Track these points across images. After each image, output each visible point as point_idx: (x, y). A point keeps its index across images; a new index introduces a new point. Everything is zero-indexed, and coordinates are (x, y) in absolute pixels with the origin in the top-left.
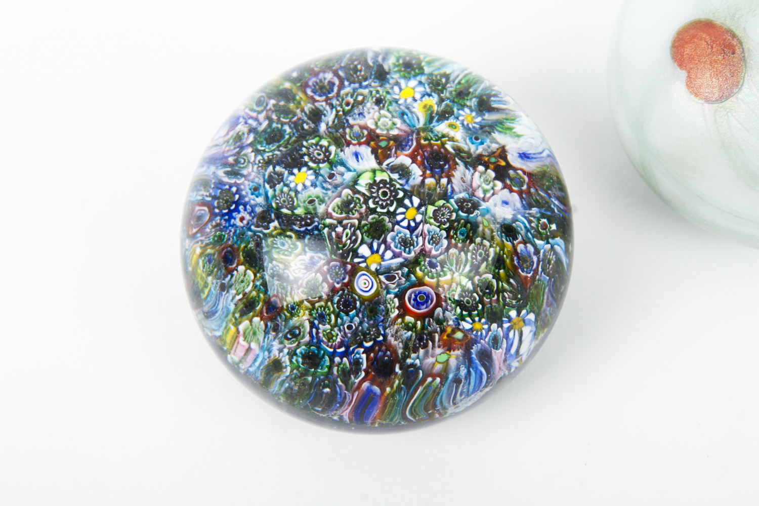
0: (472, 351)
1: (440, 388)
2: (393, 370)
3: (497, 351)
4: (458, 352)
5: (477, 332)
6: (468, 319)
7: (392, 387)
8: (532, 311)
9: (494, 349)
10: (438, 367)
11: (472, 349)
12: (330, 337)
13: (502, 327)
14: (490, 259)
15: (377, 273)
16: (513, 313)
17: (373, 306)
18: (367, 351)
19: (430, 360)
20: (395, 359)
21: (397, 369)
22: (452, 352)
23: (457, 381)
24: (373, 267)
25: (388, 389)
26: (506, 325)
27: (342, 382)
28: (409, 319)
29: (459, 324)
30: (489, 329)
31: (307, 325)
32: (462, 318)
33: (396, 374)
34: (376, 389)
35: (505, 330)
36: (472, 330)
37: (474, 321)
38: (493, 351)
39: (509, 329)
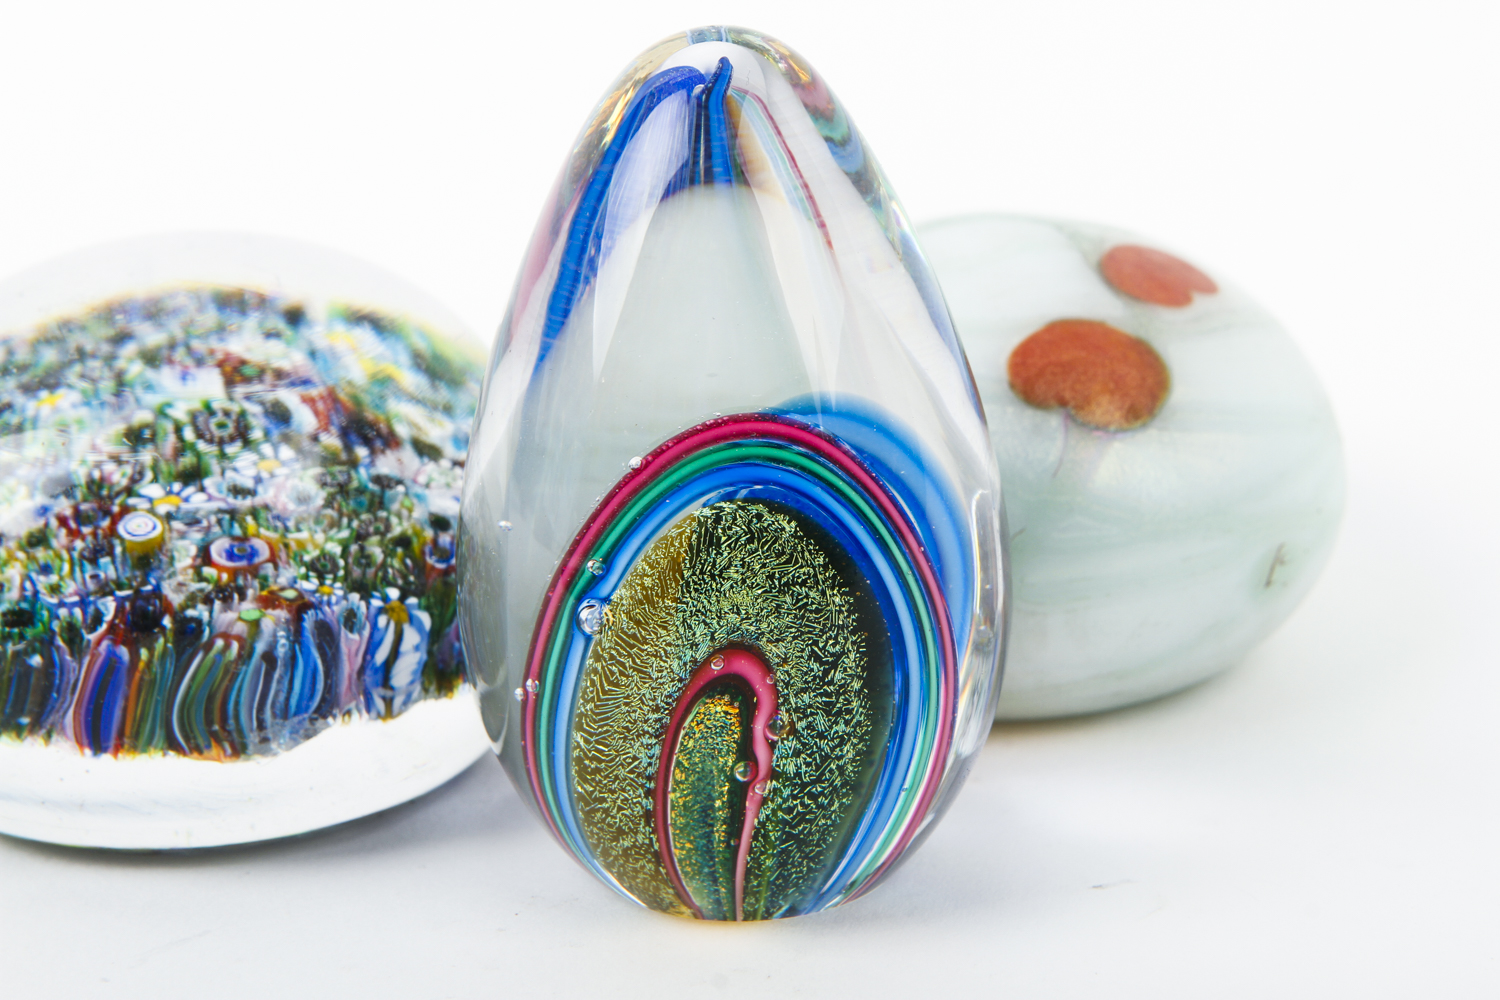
0: (305, 616)
1: (237, 664)
2: (158, 622)
3: (351, 636)
4: (282, 614)
5: (323, 594)
6: (316, 581)
7: (151, 650)
8: (428, 609)
9: (345, 626)
10: (240, 628)
11: (306, 613)
12: (55, 589)
13: (368, 604)
14: (389, 536)
15: (169, 517)
16: (394, 593)
17: (147, 559)
18: (120, 602)
19: (231, 615)
20: (167, 607)
21: (167, 621)
22: (270, 611)
23: (269, 657)
24: (162, 509)
25: (144, 653)
26: (376, 603)
27: (64, 641)
28: (208, 571)
29: (295, 582)
30: (345, 597)
31: (17, 581)
32: (306, 578)
33: (163, 628)
34: (124, 652)
35: (373, 611)
36: (314, 592)
37: (322, 584)
38: (344, 631)
39: (381, 611)
